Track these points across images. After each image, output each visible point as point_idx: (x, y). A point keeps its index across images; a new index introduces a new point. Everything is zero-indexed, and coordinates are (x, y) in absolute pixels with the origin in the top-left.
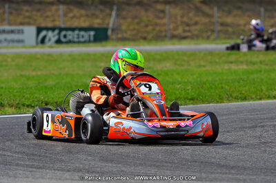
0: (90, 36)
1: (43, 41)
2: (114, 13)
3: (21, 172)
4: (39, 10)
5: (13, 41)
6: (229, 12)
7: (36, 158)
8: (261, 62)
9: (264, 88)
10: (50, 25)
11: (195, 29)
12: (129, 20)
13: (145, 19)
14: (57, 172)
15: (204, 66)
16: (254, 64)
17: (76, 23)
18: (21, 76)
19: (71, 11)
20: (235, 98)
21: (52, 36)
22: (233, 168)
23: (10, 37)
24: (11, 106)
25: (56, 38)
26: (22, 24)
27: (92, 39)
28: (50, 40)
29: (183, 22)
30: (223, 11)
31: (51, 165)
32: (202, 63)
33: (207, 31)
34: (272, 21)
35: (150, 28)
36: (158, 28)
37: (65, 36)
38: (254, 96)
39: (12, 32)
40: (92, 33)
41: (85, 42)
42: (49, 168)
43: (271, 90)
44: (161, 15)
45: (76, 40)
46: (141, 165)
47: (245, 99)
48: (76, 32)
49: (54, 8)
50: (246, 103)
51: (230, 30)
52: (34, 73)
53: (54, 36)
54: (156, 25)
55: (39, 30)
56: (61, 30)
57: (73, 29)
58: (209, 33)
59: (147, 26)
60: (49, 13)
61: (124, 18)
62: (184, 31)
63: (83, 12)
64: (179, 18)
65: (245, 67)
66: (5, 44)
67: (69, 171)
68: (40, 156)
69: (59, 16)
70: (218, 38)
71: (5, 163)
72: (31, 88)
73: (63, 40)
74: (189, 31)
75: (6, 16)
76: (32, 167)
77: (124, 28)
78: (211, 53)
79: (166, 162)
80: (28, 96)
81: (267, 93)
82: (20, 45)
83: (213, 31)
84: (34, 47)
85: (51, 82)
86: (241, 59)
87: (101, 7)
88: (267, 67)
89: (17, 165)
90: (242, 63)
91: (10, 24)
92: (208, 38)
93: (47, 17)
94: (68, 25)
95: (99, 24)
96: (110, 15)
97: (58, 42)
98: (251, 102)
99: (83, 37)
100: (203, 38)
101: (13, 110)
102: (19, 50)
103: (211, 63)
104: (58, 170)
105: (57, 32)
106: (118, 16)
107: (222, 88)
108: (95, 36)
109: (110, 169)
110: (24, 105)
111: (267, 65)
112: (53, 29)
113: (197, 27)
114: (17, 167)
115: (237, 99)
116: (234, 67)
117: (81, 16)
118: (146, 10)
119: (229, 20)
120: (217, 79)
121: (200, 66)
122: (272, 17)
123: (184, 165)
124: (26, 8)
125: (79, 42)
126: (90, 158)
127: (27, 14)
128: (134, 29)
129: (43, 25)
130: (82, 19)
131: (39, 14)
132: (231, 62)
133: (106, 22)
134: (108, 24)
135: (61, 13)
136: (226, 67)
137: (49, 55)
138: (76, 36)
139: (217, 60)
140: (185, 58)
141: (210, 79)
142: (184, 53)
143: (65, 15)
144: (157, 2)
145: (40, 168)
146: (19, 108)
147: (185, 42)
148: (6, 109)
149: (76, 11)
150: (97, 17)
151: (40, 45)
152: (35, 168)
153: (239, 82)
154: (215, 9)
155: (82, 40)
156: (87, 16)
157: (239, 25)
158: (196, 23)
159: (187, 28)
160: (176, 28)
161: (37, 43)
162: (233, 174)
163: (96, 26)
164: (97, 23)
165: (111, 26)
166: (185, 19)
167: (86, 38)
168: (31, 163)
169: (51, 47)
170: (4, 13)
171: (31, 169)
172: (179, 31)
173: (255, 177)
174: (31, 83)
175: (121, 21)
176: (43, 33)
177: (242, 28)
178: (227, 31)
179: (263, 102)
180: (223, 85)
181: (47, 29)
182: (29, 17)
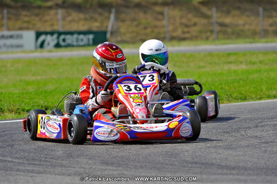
0: (89, 39)
1: (42, 45)
2: (112, 16)
3: (21, 177)
4: (37, 15)
5: (12, 46)
6: (228, 13)
7: (36, 163)
8: (260, 62)
9: (264, 88)
10: (48, 29)
11: (194, 30)
12: (128, 23)
13: (143, 21)
14: (57, 176)
15: (203, 67)
16: (254, 63)
17: (74, 27)
18: (20, 81)
19: (69, 15)
20: (235, 99)
21: (51, 40)
22: (233, 168)
23: (9, 42)
24: (11, 111)
25: (55, 42)
26: (21, 29)
27: (91, 42)
28: (48, 44)
29: (181, 24)
30: (222, 11)
31: (52, 170)
32: (202, 64)
33: (206, 32)
34: (271, 21)
35: (149, 30)
36: (156, 30)
37: (64, 40)
38: (254, 96)
39: (11, 37)
40: (91, 37)
41: (84, 46)
42: (50, 173)
43: (271, 89)
44: (160, 17)
45: (75, 43)
46: (141, 167)
47: (245, 99)
48: (75, 36)
49: (52, 12)
50: (245, 103)
51: (229, 30)
52: (34, 78)
53: (53, 40)
54: (156, 27)
55: (38, 35)
56: (60, 34)
57: (72, 33)
58: (209, 34)
59: (145, 28)
60: (47, 18)
61: (123, 21)
62: (184, 33)
63: (82, 16)
64: (178, 20)
65: (244, 67)
66: (4, 49)
67: (69, 175)
68: (40, 161)
69: (57, 20)
70: (217, 38)
71: (5, 169)
72: (31, 93)
73: (62, 43)
74: (188, 32)
75: (5, 21)
76: (33, 172)
77: (123, 30)
78: (210, 54)
79: (167, 164)
80: (28, 100)
81: (266, 93)
82: (20, 49)
83: (212, 32)
84: (33, 52)
85: (51, 87)
86: (241, 59)
87: (100, 10)
88: (267, 67)
89: (18, 170)
90: (241, 63)
91: (9, 29)
92: (207, 38)
93: (46, 21)
94: (67, 28)
95: (98, 27)
96: (109, 18)
97: (58, 46)
98: (251, 102)
99: (82, 40)
100: (202, 39)
101: (13, 115)
102: (18, 55)
103: (210, 64)
104: (59, 175)
105: (55, 36)
106: (117, 18)
107: (222, 88)
108: (93, 39)
109: (111, 173)
110: (23, 110)
111: (266, 64)
112: (52, 33)
113: (197, 28)
114: (18, 173)
115: (237, 99)
116: (233, 67)
117: (80, 20)
118: (145, 12)
119: (227, 20)
120: (217, 79)
121: (200, 67)
122: (271, 17)
123: (185, 167)
124: (24, 13)
125: (79, 46)
126: (90, 161)
127: (26, 19)
128: (133, 32)
129: (42, 29)
130: (82, 23)
131: (37, 19)
132: (230, 63)
133: (105, 25)
134: (107, 27)
135: (60, 16)
136: (226, 67)
137: (48, 59)
138: (75, 40)
139: (217, 61)
140: (185, 59)
141: (210, 79)
142: (184, 54)
143: (64, 19)
144: (155, 4)
145: (41, 173)
146: (19, 113)
147: (183, 43)
148: (6, 114)
149: (75, 15)
150: (96, 20)
151: (39, 50)
152: (36, 173)
153: (238, 82)
154: (214, 10)
155: (81, 43)
156: (86, 19)
157: (237, 25)
158: (195, 24)
159: (186, 30)
160: (175, 30)
161: (36, 48)
162: (233, 175)
163: (95, 29)
164: (95, 26)
165: (109, 29)
166: (184, 21)
167: (85, 41)
168: (31, 168)
169: (50, 51)
170: (3, 18)
171: (31, 174)
172: (179, 33)
173: (255, 177)
174: (31, 89)
175: (120, 24)
176: (42, 38)
177: (241, 28)
178: (226, 31)
179: (263, 101)
180: (223, 86)
181: (46, 33)
182: (28, 22)
